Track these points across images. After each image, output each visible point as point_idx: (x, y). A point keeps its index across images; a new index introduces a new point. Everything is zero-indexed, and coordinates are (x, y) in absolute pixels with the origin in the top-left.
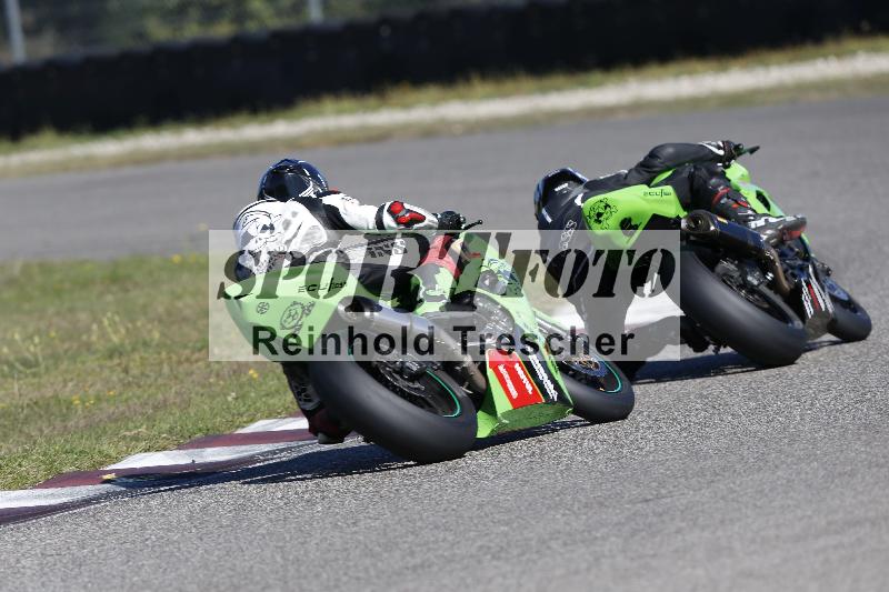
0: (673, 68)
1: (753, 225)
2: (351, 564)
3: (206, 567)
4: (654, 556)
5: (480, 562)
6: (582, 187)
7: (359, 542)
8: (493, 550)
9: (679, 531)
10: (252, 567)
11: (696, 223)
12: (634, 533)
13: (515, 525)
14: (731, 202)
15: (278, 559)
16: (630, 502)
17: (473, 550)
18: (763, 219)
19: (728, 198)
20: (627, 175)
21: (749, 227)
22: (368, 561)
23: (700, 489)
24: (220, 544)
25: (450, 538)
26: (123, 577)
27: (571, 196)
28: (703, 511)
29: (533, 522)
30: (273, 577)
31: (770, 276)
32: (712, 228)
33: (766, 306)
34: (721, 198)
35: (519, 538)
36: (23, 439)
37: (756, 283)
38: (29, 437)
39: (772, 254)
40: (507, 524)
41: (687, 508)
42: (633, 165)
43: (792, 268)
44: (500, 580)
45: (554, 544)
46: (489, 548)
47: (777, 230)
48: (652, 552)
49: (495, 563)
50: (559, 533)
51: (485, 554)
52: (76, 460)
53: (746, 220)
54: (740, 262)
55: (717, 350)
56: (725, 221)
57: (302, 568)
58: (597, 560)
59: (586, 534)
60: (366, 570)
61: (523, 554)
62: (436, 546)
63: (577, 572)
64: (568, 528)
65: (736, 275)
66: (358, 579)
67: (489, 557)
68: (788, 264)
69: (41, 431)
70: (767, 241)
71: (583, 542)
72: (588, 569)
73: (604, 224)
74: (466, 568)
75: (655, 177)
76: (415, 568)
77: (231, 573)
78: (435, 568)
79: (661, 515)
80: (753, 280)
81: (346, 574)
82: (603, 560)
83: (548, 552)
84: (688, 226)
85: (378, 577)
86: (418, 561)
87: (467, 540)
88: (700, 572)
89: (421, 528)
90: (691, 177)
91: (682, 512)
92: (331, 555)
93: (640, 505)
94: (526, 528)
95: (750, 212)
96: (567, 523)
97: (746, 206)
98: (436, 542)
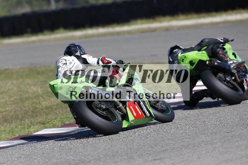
0: (235, 12)
1: (229, 63)
2: (146, 149)
3: (105, 150)
4: (230, 148)
5: (181, 149)
6: (181, 50)
7: (148, 143)
8: (185, 146)
9: (237, 141)
10: (118, 150)
11: (211, 62)
12: (225, 141)
13: (191, 139)
14: (223, 56)
15: (125, 148)
16: (224, 133)
17: (180, 146)
18: (232, 61)
19: (222, 55)
20: (194, 47)
21: (228, 63)
22: (150, 149)
23: (243, 129)
24: (109, 144)
25: (173, 142)
26: (83, 153)
27: (178, 53)
28: (244, 136)
29: (196, 138)
30: (124, 153)
31: (233, 78)
32: (216, 64)
33: (232, 87)
34: (220, 55)
35: (192, 142)
36: (55, 114)
37: (229, 80)
38: (56, 114)
39: (234, 71)
40: (189, 139)
41: (239, 135)
42: (196, 44)
43: (242, 75)
44: (187, 154)
45: (202, 145)
46: (184, 145)
47: (236, 64)
48: (229, 147)
49: (186, 149)
50: (204, 141)
51: (183, 147)
52: (69, 120)
53: (227, 61)
54: (225, 73)
55: (218, 99)
56: (220, 62)
57: (132, 151)
58: (214, 149)
59: (211, 142)
60: (150, 151)
61: (194, 147)
62: (169, 145)
63: (209, 152)
64: (206, 140)
65: (223, 77)
66: (148, 154)
67: (184, 148)
68: (240, 74)
69: (60, 112)
70: (233, 68)
71: (210, 144)
72: (212, 151)
73: (185, 62)
74: (178, 151)
75: (202, 48)
76: (163, 151)
77: (112, 152)
78: (169, 151)
79: (232, 136)
80: (228, 79)
81: (144, 152)
82: (216, 149)
83: (201, 147)
84: (209, 63)
85: (153, 153)
86: (164, 149)
87: (178, 143)
88: (243, 152)
89: (165, 140)
90: (212, 48)
91: (238, 136)
92: (140, 147)
93: (226, 134)
94: (194, 140)
95: (228, 59)
96: (206, 139)
97: (228, 57)
98: (169, 144)
